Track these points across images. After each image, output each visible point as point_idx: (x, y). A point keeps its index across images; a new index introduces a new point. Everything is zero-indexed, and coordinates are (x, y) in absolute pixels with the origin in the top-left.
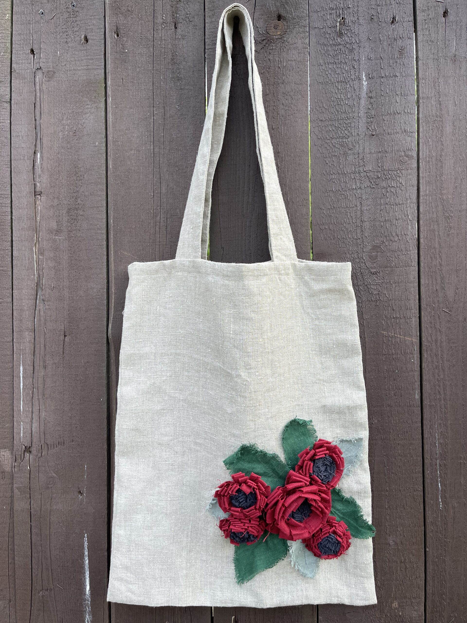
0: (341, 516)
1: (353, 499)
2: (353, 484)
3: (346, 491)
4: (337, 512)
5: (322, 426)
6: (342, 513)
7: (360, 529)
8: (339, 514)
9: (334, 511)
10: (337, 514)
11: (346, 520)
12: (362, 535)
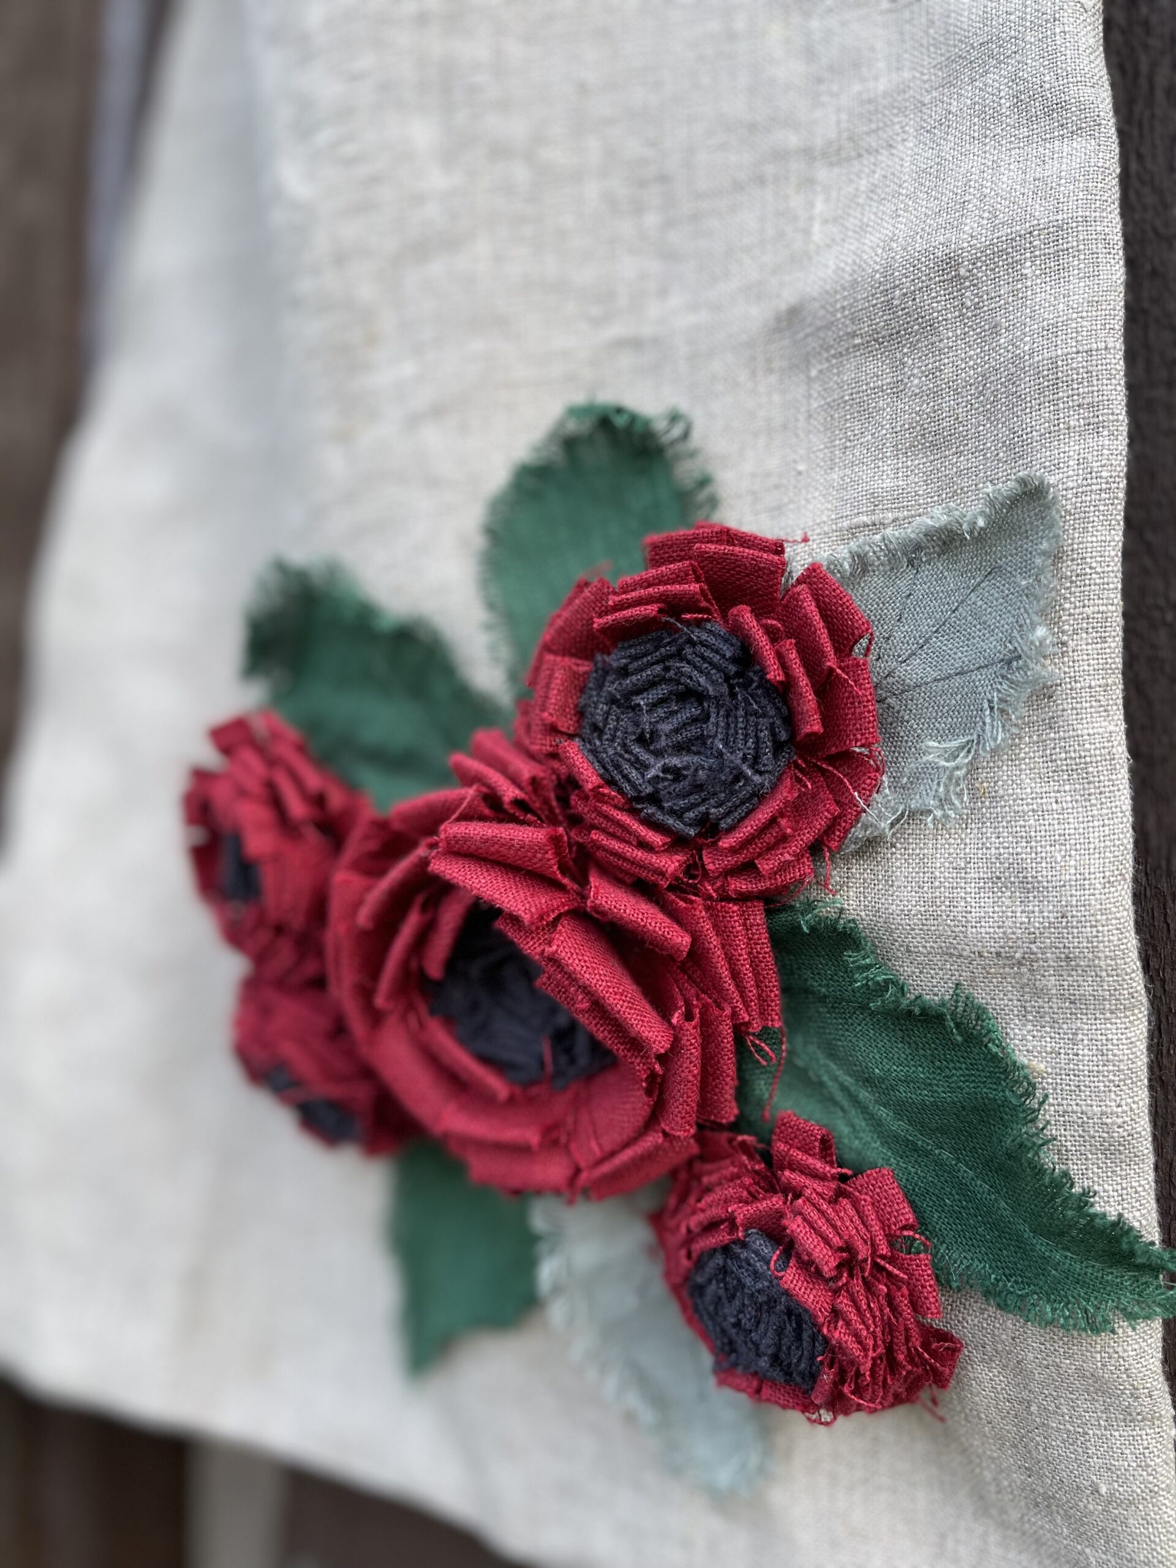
0: (899, 1126)
1: (981, 1013)
2: (971, 888)
3: (916, 942)
4: (864, 1095)
5: (773, 463)
6: (901, 1109)
7: (1041, 1245)
8: (883, 1113)
9: (844, 1089)
10: (864, 1109)
11: (939, 1163)
12: (1054, 1292)
